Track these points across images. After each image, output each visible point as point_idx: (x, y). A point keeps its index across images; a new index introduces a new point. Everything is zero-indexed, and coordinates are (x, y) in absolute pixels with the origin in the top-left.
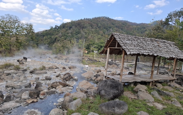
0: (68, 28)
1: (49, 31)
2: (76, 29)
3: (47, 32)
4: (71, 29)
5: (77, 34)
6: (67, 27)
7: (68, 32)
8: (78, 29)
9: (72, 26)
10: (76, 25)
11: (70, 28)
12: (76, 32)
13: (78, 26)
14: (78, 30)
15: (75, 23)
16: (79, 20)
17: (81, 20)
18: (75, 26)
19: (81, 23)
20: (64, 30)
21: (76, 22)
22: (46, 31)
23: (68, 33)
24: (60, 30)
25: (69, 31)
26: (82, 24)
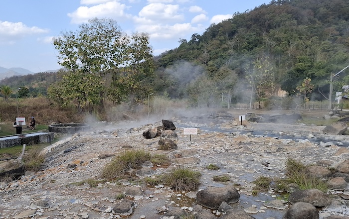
0: (227, 36)
1: (177, 52)
2: (248, 33)
3: (173, 54)
4: (235, 37)
5: (252, 48)
6: (224, 33)
7: (227, 46)
8: (255, 33)
9: (237, 27)
10: (249, 23)
11: (232, 34)
12: (249, 43)
13: (255, 25)
14: (253, 37)
15: (244, 18)
16: (256, 9)
17: (263, 6)
18: (246, 25)
19: (264, 14)
20: (216, 42)
21: (248, 14)
22: (171, 51)
23: (225, 50)
24: (205, 45)
25: (229, 43)
26: (267, 16)
